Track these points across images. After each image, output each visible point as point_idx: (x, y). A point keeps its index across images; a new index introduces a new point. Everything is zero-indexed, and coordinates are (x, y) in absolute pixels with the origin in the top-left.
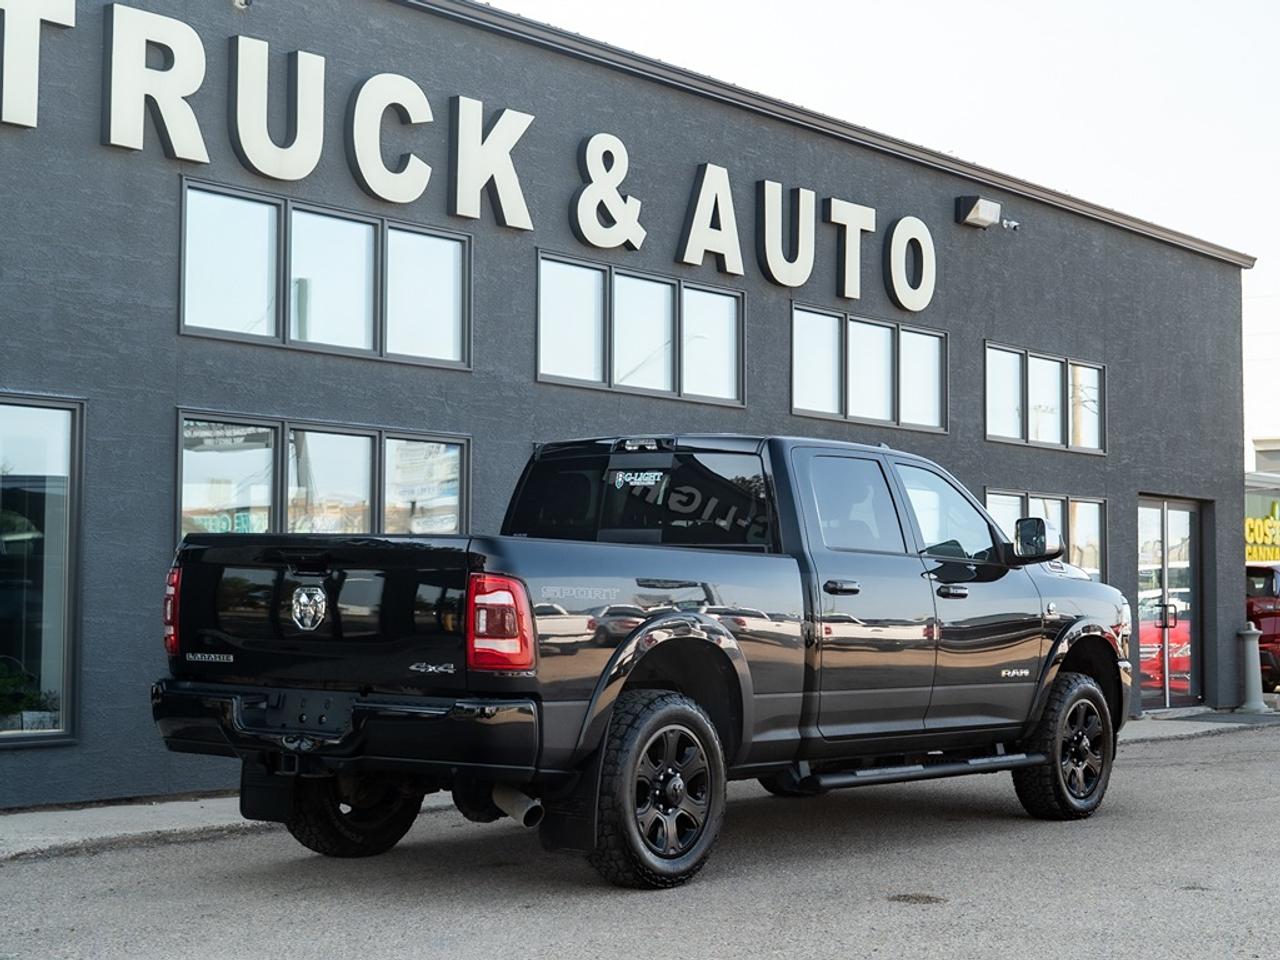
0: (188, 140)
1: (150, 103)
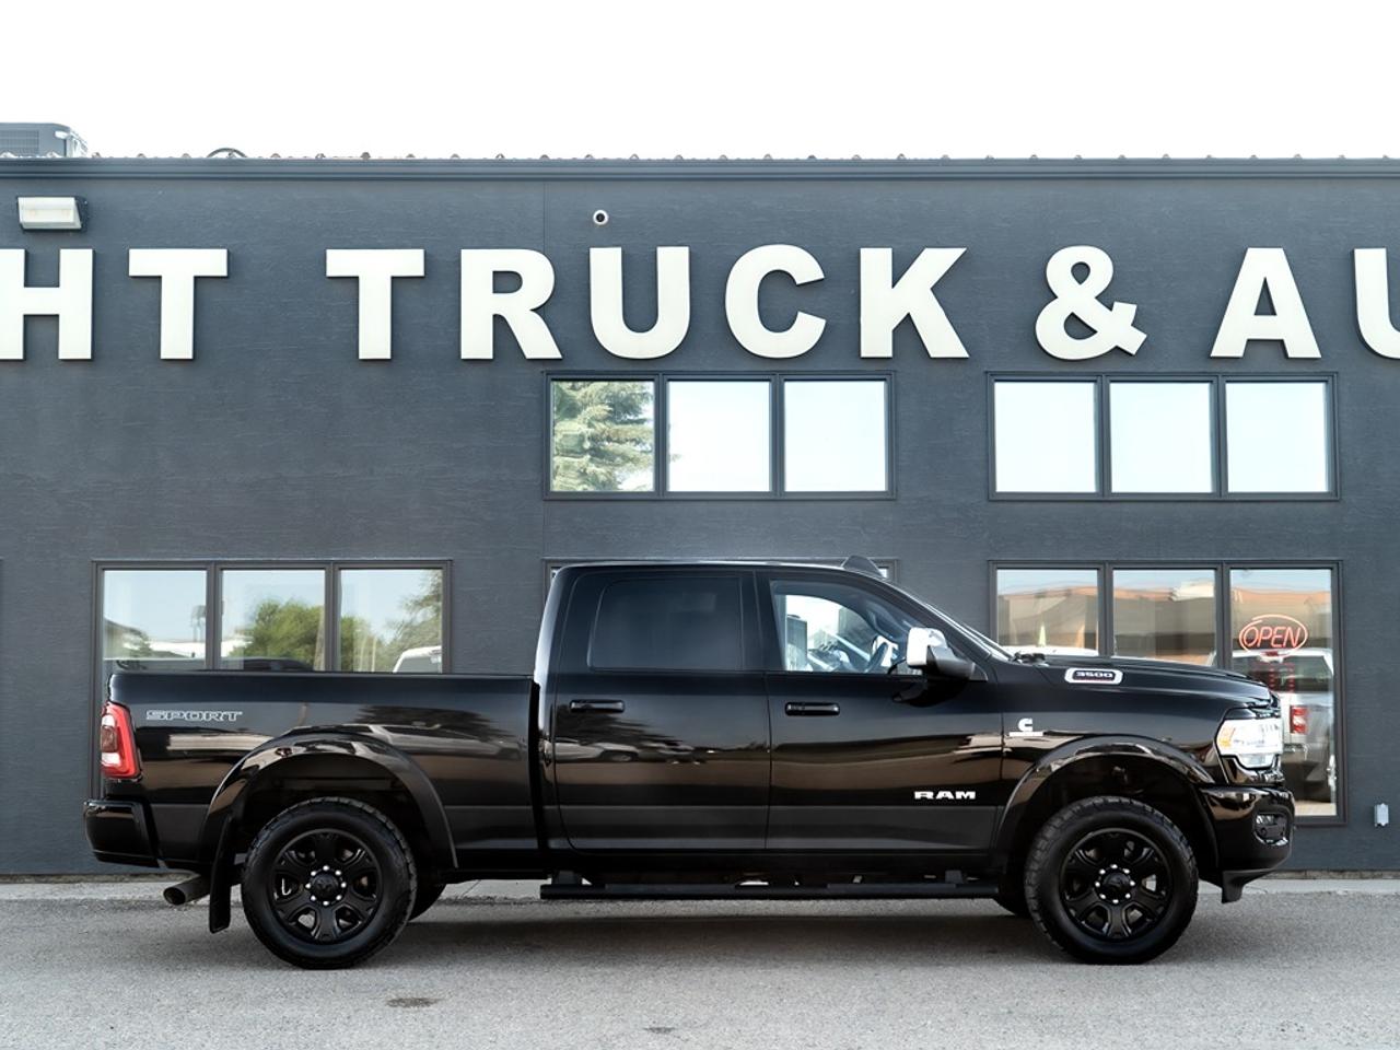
0: (537, 342)
1: (499, 322)
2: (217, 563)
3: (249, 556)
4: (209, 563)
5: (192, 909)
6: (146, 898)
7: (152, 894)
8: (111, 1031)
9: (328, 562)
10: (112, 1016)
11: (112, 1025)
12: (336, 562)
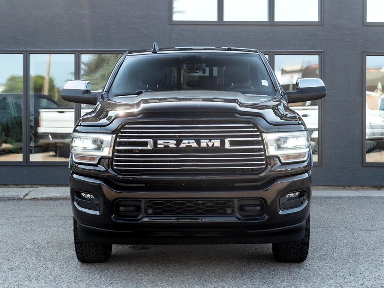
2: (28, 51)
3: (42, 48)
4: (24, 51)
5: (23, 200)
6: (3, 196)
7: (5, 194)
8: (7, 261)
9: (76, 51)
10: (6, 254)
11: (8, 258)
12: (79, 51)
